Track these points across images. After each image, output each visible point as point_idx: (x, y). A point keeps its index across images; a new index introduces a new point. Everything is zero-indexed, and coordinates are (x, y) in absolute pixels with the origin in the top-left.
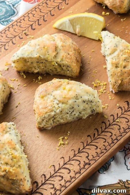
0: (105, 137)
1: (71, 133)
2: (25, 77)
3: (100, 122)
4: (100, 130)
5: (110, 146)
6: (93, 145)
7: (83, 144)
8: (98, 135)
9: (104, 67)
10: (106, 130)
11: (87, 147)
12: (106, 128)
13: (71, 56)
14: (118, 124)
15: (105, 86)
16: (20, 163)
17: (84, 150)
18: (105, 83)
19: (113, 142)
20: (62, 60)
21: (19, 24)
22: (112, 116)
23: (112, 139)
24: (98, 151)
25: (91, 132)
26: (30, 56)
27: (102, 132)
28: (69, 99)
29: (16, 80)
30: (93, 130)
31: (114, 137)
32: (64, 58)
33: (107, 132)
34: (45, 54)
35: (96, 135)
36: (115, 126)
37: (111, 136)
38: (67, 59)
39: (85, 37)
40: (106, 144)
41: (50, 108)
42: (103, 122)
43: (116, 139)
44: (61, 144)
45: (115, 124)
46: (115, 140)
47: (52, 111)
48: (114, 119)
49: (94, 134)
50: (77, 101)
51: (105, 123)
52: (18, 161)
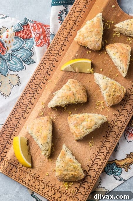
0: (112, 135)
1: (94, 138)
2: (57, 110)
3: (107, 127)
4: (108, 131)
5: (116, 139)
6: (108, 141)
7: (102, 142)
8: (109, 135)
9: (99, 91)
10: (112, 131)
11: (105, 143)
12: (111, 130)
13: (82, 95)
14: (117, 125)
15: (103, 104)
17: (104, 146)
18: (103, 102)
19: (117, 137)
22: (112, 122)
24: (111, 144)
25: (104, 134)
26: (61, 104)
27: (110, 132)
29: (52, 113)
30: (105, 132)
31: (117, 134)
35: (107, 135)
36: (115, 127)
37: (115, 133)
39: (82, 73)
40: (114, 139)
42: (109, 126)
43: (118, 134)
44: (91, 146)
45: (115, 126)
46: (118, 135)
48: (114, 123)
51: (110, 127)
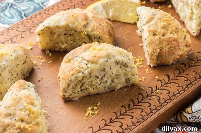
0: (142, 108)
1: (102, 104)
2: (51, 55)
3: (136, 93)
4: (136, 101)
5: (148, 115)
6: (128, 115)
7: (116, 114)
8: (134, 106)
9: (141, 45)
10: (144, 101)
11: (121, 117)
12: (143, 99)
13: (103, 27)
14: (157, 95)
15: (141, 62)
16: (38, 120)
17: (117, 120)
18: (142, 59)
19: (151, 112)
20: (93, 30)
21: (47, 12)
22: (150, 88)
23: (151, 109)
24: (134, 120)
25: (125, 103)
27: (139, 103)
28: (100, 57)
29: (41, 57)
30: (128, 100)
31: (153, 107)
32: (95, 28)
33: (145, 102)
34: (74, 23)
35: (132, 106)
36: (154, 97)
37: (149, 106)
38: (98, 29)
40: (144, 114)
41: (77, 68)
42: (139, 94)
43: (156, 109)
44: (89, 114)
45: (153, 96)
46: (154, 110)
47: (79, 72)
48: (152, 91)
49: (129, 105)
50: (109, 60)
51: (142, 95)
52: (37, 117)
